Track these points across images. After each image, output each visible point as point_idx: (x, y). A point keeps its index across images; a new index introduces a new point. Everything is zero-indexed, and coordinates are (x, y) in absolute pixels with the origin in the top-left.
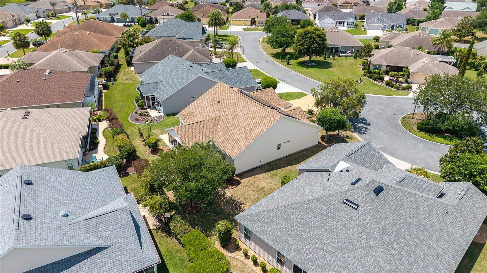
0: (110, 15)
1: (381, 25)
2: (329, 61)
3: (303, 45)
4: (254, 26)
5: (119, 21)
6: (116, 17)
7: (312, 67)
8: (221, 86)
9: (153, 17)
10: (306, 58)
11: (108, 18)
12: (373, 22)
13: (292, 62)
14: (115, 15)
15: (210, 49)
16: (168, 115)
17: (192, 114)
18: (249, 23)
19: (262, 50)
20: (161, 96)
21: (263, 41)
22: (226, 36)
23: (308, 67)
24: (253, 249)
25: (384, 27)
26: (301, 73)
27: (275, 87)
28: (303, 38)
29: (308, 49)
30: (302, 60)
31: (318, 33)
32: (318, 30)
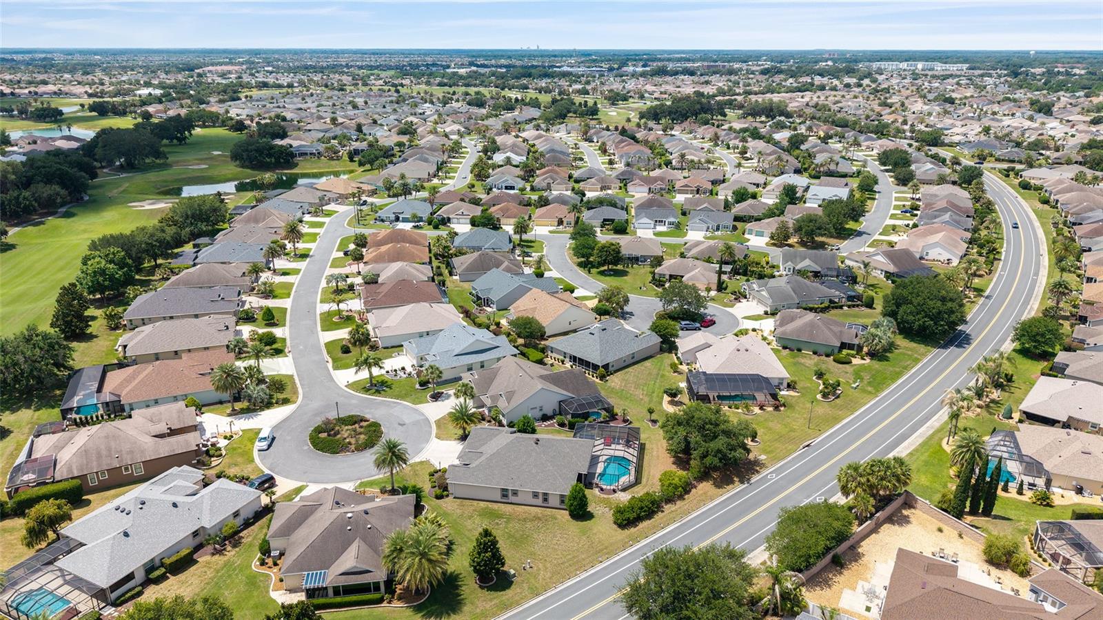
0: (394, 213)
1: (705, 226)
2: (627, 270)
3: (601, 257)
4: (561, 227)
5: (405, 220)
6: (401, 216)
7: (610, 275)
8: (535, 292)
9: (445, 216)
10: (606, 268)
11: (393, 217)
12: (695, 223)
13: (594, 271)
14: (400, 213)
15: (518, 258)
16: (499, 310)
17: (518, 307)
18: (556, 224)
19: (568, 258)
20: (494, 297)
21: (569, 248)
22: (531, 242)
23: (606, 275)
24: (554, 355)
25: (708, 228)
26: (599, 281)
27: (572, 292)
28: (600, 251)
29: (605, 260)
30: (602, 269)
31: (613, 247)
32: (613, 245)
